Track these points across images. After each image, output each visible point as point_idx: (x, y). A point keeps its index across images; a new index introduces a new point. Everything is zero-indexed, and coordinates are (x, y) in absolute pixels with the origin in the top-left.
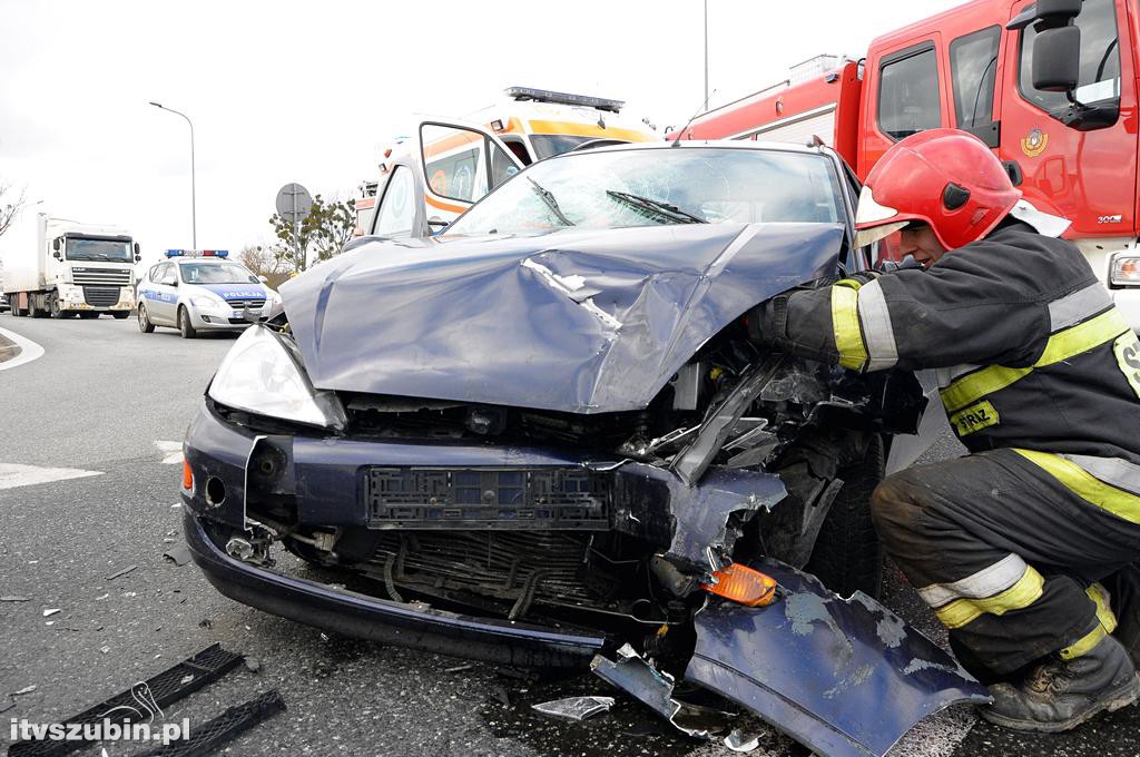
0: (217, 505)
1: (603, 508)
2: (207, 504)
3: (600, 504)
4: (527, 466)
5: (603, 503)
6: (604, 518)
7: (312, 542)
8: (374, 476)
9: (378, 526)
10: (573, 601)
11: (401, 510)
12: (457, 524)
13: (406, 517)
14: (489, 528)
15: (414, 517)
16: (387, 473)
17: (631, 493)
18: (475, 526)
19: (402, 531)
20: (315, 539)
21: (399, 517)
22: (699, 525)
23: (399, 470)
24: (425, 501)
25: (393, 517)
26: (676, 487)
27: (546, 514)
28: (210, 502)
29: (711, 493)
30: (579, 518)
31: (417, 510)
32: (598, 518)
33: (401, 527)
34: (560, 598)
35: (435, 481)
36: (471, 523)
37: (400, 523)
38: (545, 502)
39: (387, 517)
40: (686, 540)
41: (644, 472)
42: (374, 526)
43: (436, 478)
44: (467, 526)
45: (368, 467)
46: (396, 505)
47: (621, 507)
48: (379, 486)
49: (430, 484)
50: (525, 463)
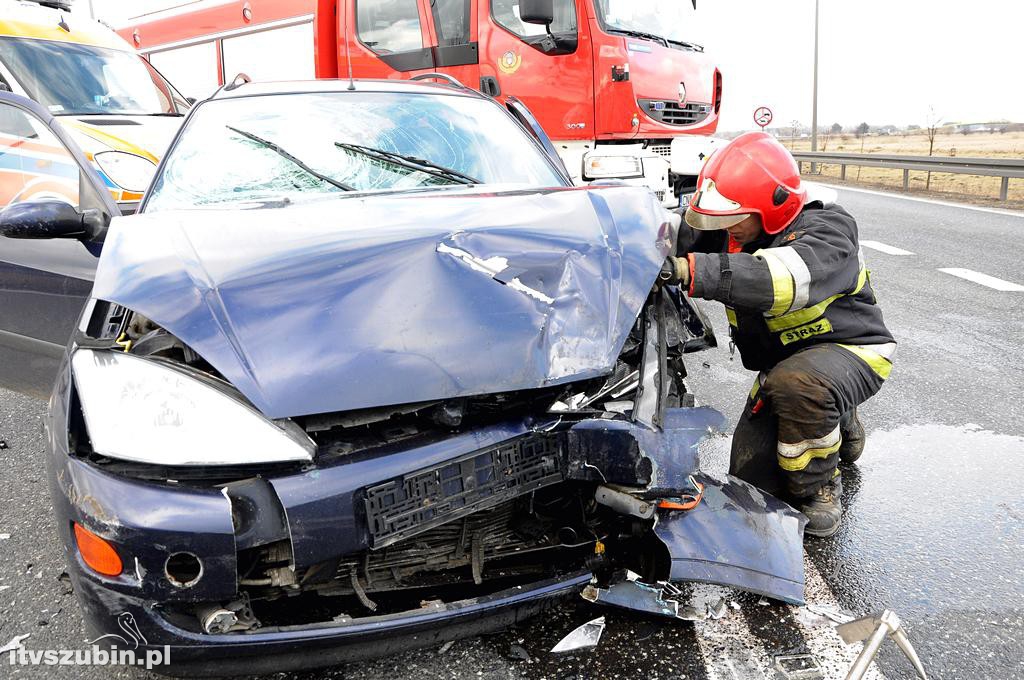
0: (189, 584)
1: (556, 463)
2: (173, 587)
3: (552, 461)
4: (496, 445)
5: (555, 458)
6: (557, 471)
7: (267, 581)
8: (372, 496)
9: (381, 544)
10: (512, 548)
11: (400, 521)
12: (448, 516)
13: (405, 526)
14: (473, 510)
15: (412, 524)
16: (383, 490)
17: (587, 445)
18: (462, 513)
19: (404, 541)
20: (270, 577)
21: (399, 529)
22: (675, 460)
23: (393, 482)
24: (420, 505)
25: (394, 530)
26: (640, 433)
27: (513, 483)
28: (176, 584)
29: (675, 432)
30: (538, 477)
31: (414, 516)
32: (552, 473)
33: (402, 538)
34: (498, 550)
35: (425, 483)
36: (461, 511)
37: (401, 534)
38: (513, 472)
39: (388, 532)
40: (667, 475)
41: (599, 426)
42: (378, 545)
43: (425, 480)
44: (456, 515)
45: (364, 489)
46: (395, 518)
47: (575, 458)
48: (377, 505)
49: (421, 488)
50: (493, 443)
